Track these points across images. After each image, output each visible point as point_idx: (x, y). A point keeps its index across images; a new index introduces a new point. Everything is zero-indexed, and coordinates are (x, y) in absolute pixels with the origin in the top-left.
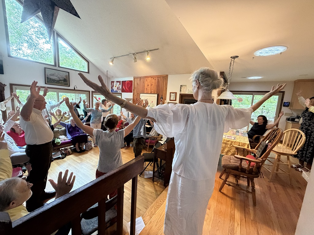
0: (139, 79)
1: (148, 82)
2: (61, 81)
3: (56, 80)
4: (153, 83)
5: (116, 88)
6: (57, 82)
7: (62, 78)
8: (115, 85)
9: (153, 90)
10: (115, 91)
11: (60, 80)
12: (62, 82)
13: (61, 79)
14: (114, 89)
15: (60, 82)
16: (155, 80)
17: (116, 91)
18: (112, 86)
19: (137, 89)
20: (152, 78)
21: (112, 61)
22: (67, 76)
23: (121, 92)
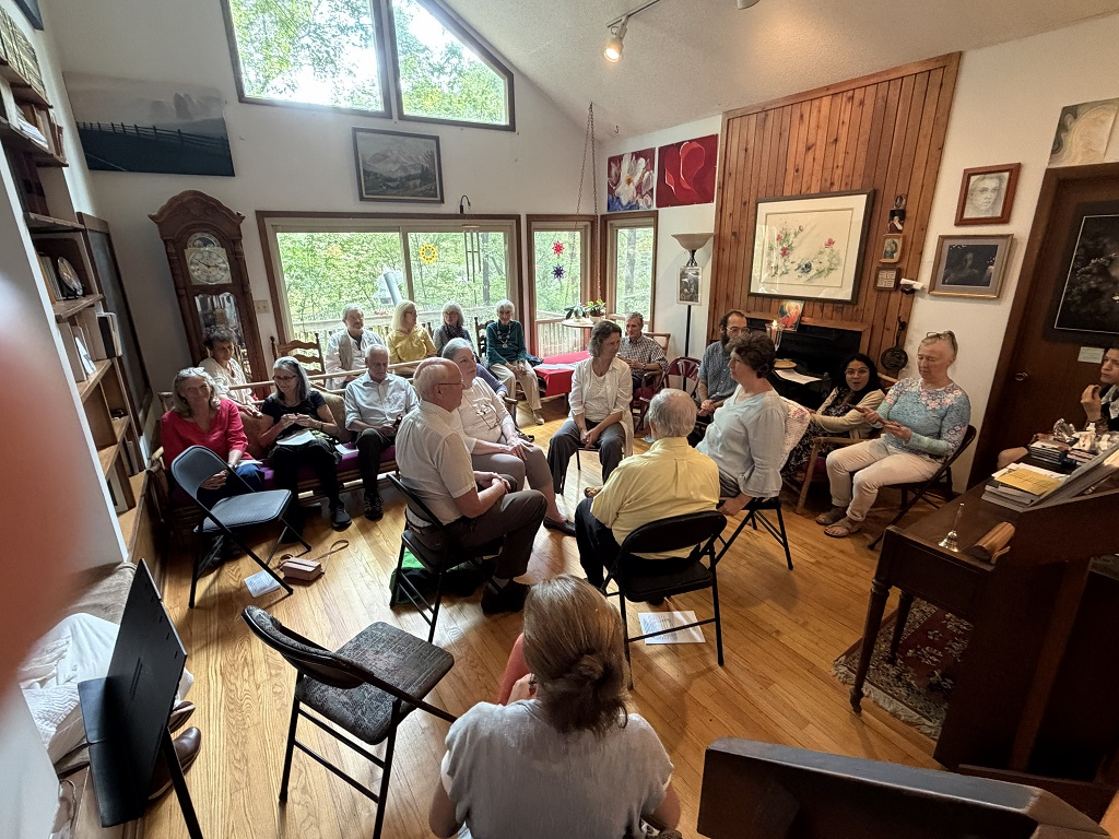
0: (753, 119)
1: (813, 125)
2: (411, 183)
3: (395, 180)
4: (844, 132)
5: (632, 187)
6: (397, 187)
7: (413, 167)
8: (624, 175)
9: (839, 171)
10: (624, 203)
11: (409, 178)
12: (415, 187)
13: (413, 172)
14: (622, 197)
15: (408, 188)
16: (862, 103)
17: (631, 205)
18: (613, 179)
19: (740, 176)
20: (838, 99)
21: (620, 38)
22: (432, 156)
23: (654, 208)
